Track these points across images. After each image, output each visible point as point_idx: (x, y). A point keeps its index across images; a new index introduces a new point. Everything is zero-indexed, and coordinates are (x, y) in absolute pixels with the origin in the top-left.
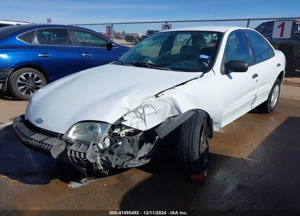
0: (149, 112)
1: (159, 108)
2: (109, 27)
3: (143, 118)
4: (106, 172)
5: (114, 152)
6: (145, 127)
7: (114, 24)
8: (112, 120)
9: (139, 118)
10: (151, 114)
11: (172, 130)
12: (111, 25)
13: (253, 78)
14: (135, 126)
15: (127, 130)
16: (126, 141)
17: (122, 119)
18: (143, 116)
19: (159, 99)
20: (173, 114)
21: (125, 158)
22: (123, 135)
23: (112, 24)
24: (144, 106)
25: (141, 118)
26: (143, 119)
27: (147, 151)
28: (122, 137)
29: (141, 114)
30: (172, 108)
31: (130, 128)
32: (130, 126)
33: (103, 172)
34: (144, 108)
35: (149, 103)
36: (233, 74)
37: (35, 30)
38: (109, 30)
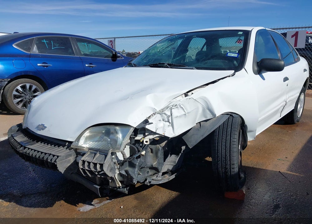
0: (178, 115)
1: (189, 110)
2: (111, 41)
3: (170, 121)
4: (126, 191)
5: (136, 165)
6: (172, 133)
7: (117, 38)
8: (135, 122)
9: (166, 121)
10: (180, 117)
11: (204, 137)
12: (113, 39)
13: (284, 81)
14: (160, 132)
15: (151, 137)
16: (149, 151)
17: (146, 122)
18: (170, 118)
19: (190, 99)
20: (206, 117)
21: (148, 172)
22: (147, 142)
23: (115, 38)
24: (171, 107)
25: (168, 121)
26: (170, 123)
28: (145, 145)
29: (168, 117)
30: (204, 110)
31: (155, 133)
32: (155, 131)
33: (121, 190)
34: (171, 109)
35: (178, 103)
37: (34, 38)
38: (111, 45)
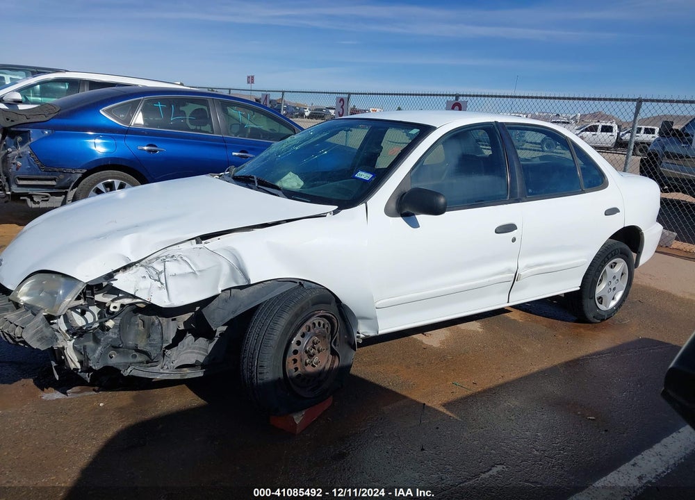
0: (178, 272)
1: (202, 267)
2: (342, 100)
3: (163, 282)
4: (87, 377)
5: (100, 340)
6: (166, 300)
7: (353, 94)
9: (155, 280)
10: (184, 275)
11: (236, 315)
12: (347, 96)
13: (496, 232)
14: (143, 295)
15: (127, 301)
16: (138, 324)
18: (162, 277)
19: (200, 248)
20: (237, 282)
21: (135, 356)
22: (115, 307)
23: (349, 94)
24: (164, 258)
25: (159, 281)
26: (162, 284)
27: (203, 355)
28: (114, 312)
29: (159, 273)
30: (232, 269)
31: (134, 297)
32: (133, 293)
33: (82, 374)
34: (164, 261)
35: (176, 254)
36: (421, 218)
38: (342, 107)
